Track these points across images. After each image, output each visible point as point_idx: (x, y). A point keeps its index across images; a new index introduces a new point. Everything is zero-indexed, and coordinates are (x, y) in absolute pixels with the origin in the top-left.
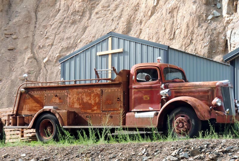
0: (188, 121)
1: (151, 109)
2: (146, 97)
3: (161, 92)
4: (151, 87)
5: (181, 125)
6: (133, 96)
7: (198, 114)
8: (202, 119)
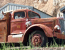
0: (41, 38)
1: (21, 33)
2: (19, 26)
3: (26, 23)
4: (21, 21)
5: (36, 40)
6: (12, 26)
7: (46, 33)
8: (48, 36)
